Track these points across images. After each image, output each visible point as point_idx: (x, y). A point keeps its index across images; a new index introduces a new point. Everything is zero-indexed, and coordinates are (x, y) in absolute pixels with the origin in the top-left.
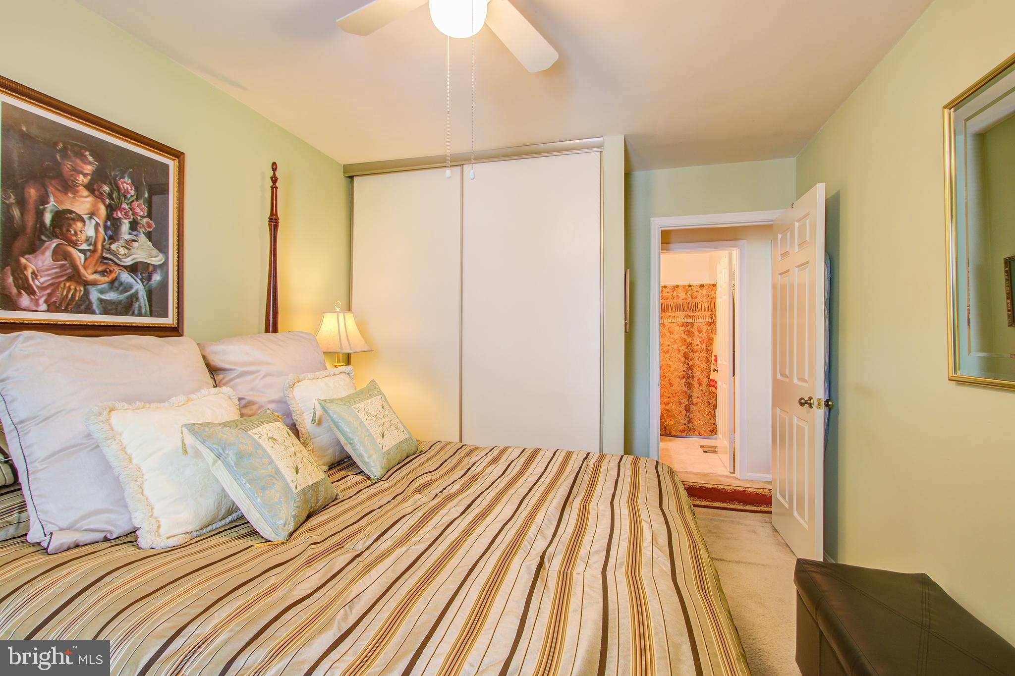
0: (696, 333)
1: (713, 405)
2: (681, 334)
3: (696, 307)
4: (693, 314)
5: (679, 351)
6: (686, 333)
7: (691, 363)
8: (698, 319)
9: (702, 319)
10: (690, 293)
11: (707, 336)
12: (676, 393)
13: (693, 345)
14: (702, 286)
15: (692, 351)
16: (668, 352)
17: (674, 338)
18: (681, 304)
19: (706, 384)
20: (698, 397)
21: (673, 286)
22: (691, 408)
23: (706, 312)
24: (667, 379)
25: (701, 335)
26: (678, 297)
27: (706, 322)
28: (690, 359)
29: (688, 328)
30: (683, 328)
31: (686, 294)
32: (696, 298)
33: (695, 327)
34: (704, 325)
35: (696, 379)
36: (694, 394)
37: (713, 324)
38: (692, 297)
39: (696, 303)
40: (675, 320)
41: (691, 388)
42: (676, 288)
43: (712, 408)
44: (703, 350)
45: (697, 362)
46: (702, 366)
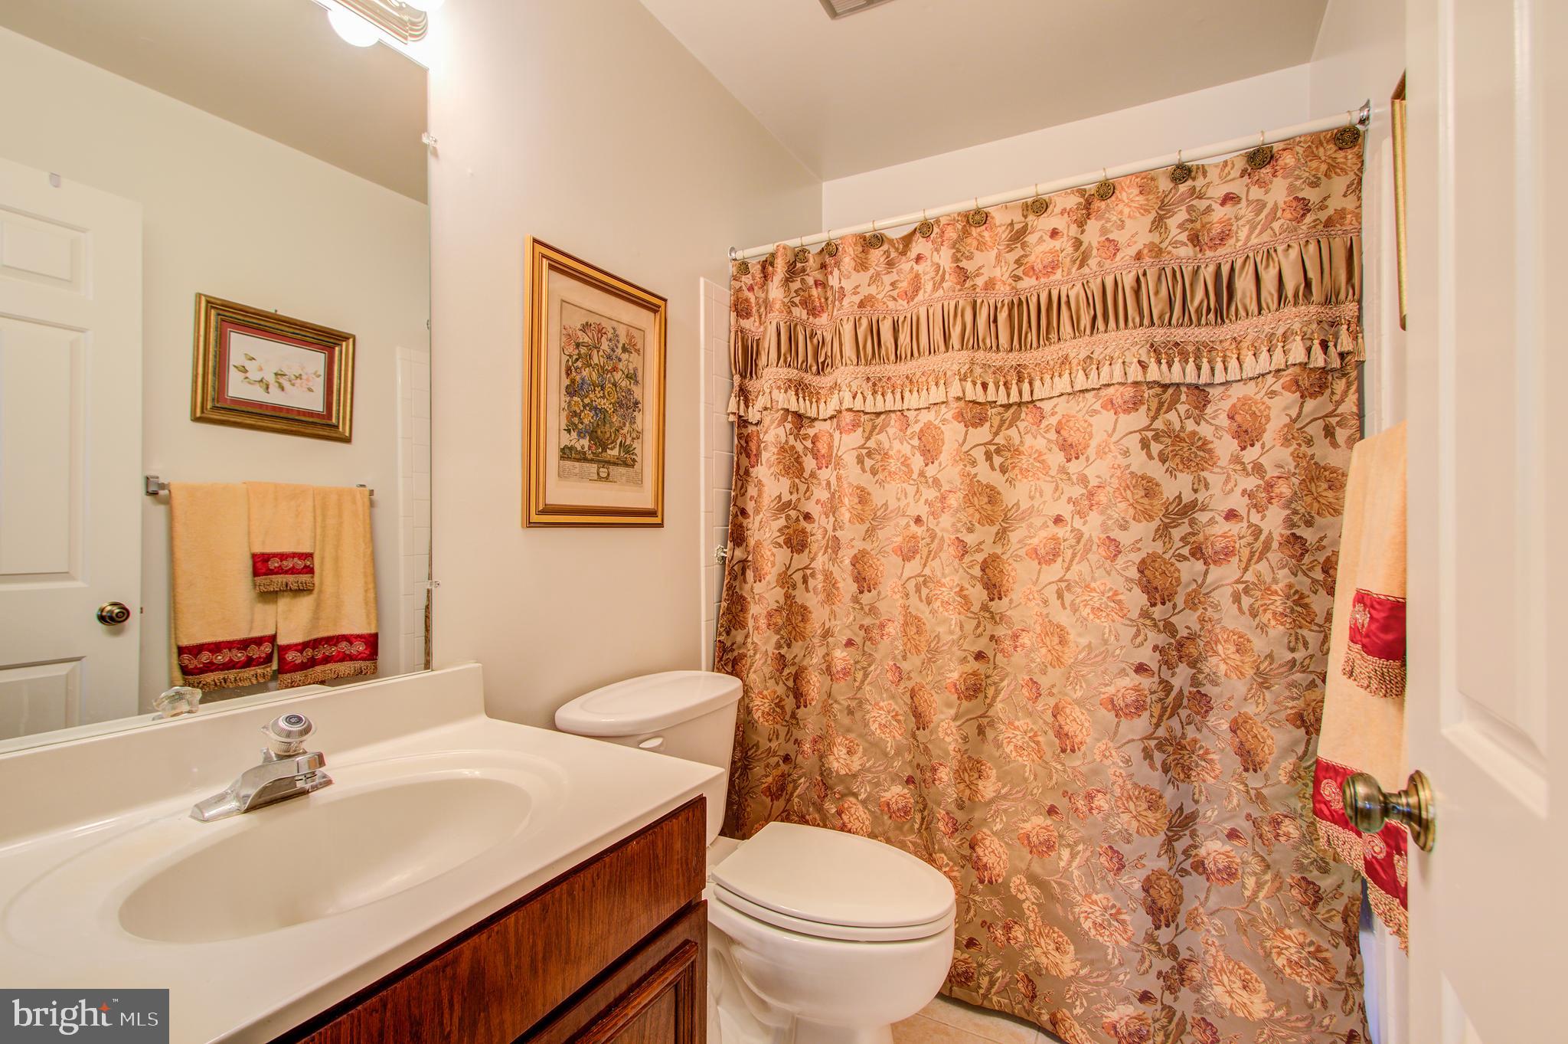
0: (1225, 447)
1: (1339, 905)
2: (1126, 453)
3: (1224, 290)
4: (1202, 334)
5: (1114, 548)
6: (1156, 448)
7: (1186, 621)
8: (1233, 363)
9: (1264, 355)
10: (1182, 215)
11: (1296, 457)
12: (1090, 797)
13: (1203, 517)
14: (1260, 158)
15: (1197, 552)
16: (1055, 554)
17: (1084, 480)
18: (1128, 281)
19: (1288, 764)
20: (1233, 835)
21: (1081, 192)
22: (1187, 893)
23: (1289, 310)
24: (1046, 703)
25: (1251, 454)
26: (1112, 247)
27: (1286, 377)
28: (1180, 600)
29: (1172, 416)
30: (1139, 418)
31: (1159, 223)
32: (1223, 237)
33: (1220, 407)
34: (1272, 394)
35: (1219, 722)
36: (1210, 813)
37: (1340, 385)
38: (1195, 239)
39: (1225, 270)
40: (1093, 374)
41: (1187, 771)
42: (1097, 204)
43: (1337, 925)
44: (1267, 547)
45: (1230, 618)
46: (1259, 644)
